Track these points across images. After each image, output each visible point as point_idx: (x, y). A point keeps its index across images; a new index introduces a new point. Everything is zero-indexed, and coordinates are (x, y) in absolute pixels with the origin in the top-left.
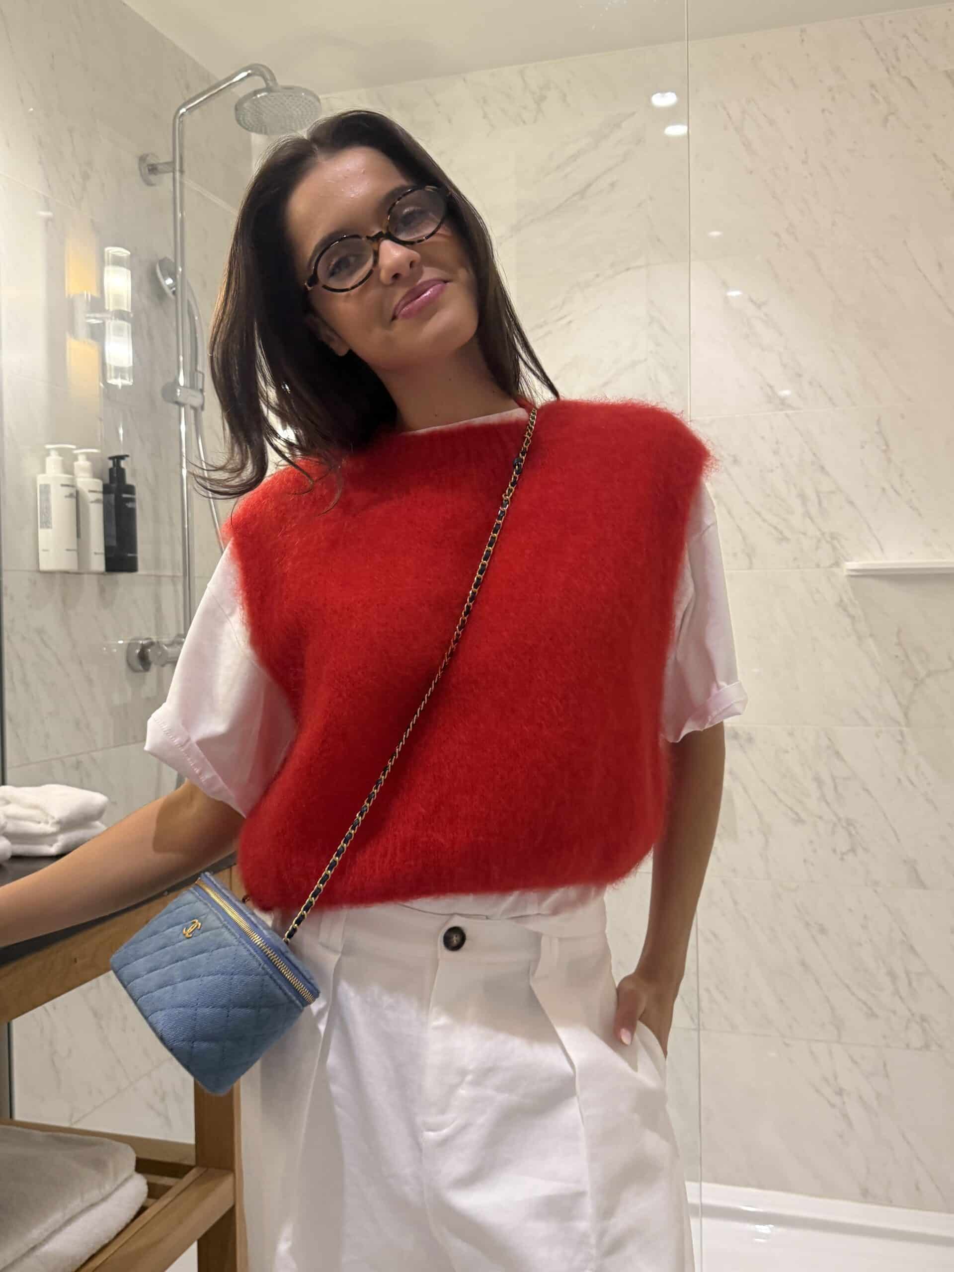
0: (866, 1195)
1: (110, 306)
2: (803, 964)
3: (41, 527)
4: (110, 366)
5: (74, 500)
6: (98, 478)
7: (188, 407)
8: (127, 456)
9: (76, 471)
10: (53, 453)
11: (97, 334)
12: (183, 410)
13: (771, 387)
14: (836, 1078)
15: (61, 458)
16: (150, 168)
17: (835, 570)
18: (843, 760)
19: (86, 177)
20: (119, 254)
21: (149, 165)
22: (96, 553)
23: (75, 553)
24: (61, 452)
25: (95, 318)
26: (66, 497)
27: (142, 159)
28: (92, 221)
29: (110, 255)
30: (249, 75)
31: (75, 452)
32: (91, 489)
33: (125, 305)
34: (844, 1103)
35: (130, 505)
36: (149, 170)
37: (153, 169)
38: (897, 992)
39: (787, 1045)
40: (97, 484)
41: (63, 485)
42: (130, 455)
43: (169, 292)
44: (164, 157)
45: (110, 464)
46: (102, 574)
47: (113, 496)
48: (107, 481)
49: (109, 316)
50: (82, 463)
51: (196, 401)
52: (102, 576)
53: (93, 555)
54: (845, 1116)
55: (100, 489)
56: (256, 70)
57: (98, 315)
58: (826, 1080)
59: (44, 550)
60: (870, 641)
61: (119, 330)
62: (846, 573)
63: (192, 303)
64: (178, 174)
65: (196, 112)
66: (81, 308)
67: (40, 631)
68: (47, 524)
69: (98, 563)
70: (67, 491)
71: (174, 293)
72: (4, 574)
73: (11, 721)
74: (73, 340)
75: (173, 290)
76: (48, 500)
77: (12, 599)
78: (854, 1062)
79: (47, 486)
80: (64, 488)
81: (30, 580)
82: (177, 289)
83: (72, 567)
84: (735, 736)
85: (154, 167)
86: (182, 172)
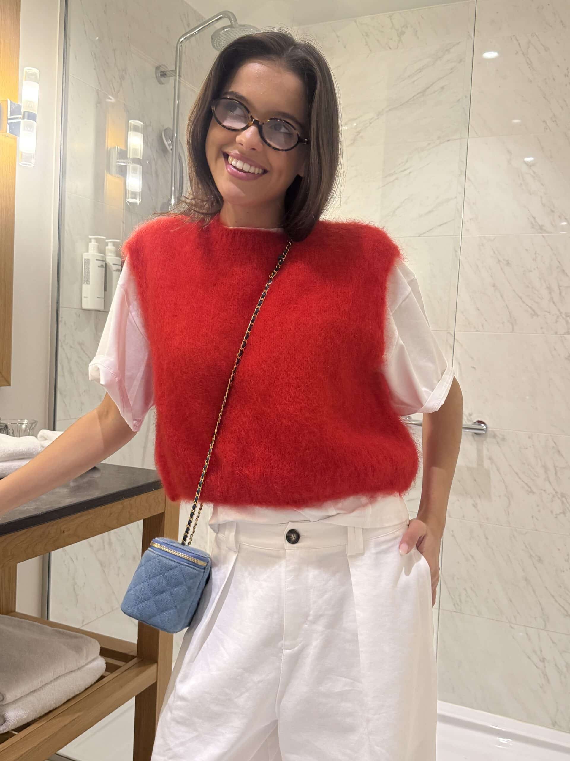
1: (130, 155)
2: (526, 580)
3: (84, 283)
4: (129, 191)
5: (104, 269)
6: (119, 257)
9: (107, 252)
10: (93, 240)
11: (123, 171)
13: (534, 218)
14: (541, 651)
15: (98, 244)
16: (162, 73)
17: (567, 336)
18: (562, 456)
19: (122, 78)
20: (137, 125)
23: (103, 300)
24: (97, 240)
25: (124, 162)
26: (99, 267)
27: (157, 68)
28: (124, 104)
29: (132, 125)
30: (221, 18)
31: (107, 241)
32: (114, 263)
33: (139, 156)
34: (545, 667)
36: (161, 75)
39: (512, 628)
40: (118, 260)
41: (97, 260)
43: (169, 148)
44: (170, 67)
49: (129, 161)
50: (110, 247)
54: (545, 675)
56: (226, 15)
57: (125, 161)
58: (535, 652)
59: (85, 297)
61: (135, 170)
64: (177, 77)
65: (193, 39)
66: (114, 155)
67: (80, 344)
68: (87, 282)
70: (100, 263)
71: (172, 149)
72: (61, 309)
73: (61, 393)
74: (108, 175)
75: (171, 147)
76: (88, 268)
77: (65, 324)
78: (553, 642)
79: (88, 260)
80: (99, 261)
81: (76, 313)
82: (173, 147)
83: (102, 308)
84: (495, 436)
85: (164, 73)
86: (180, 76)
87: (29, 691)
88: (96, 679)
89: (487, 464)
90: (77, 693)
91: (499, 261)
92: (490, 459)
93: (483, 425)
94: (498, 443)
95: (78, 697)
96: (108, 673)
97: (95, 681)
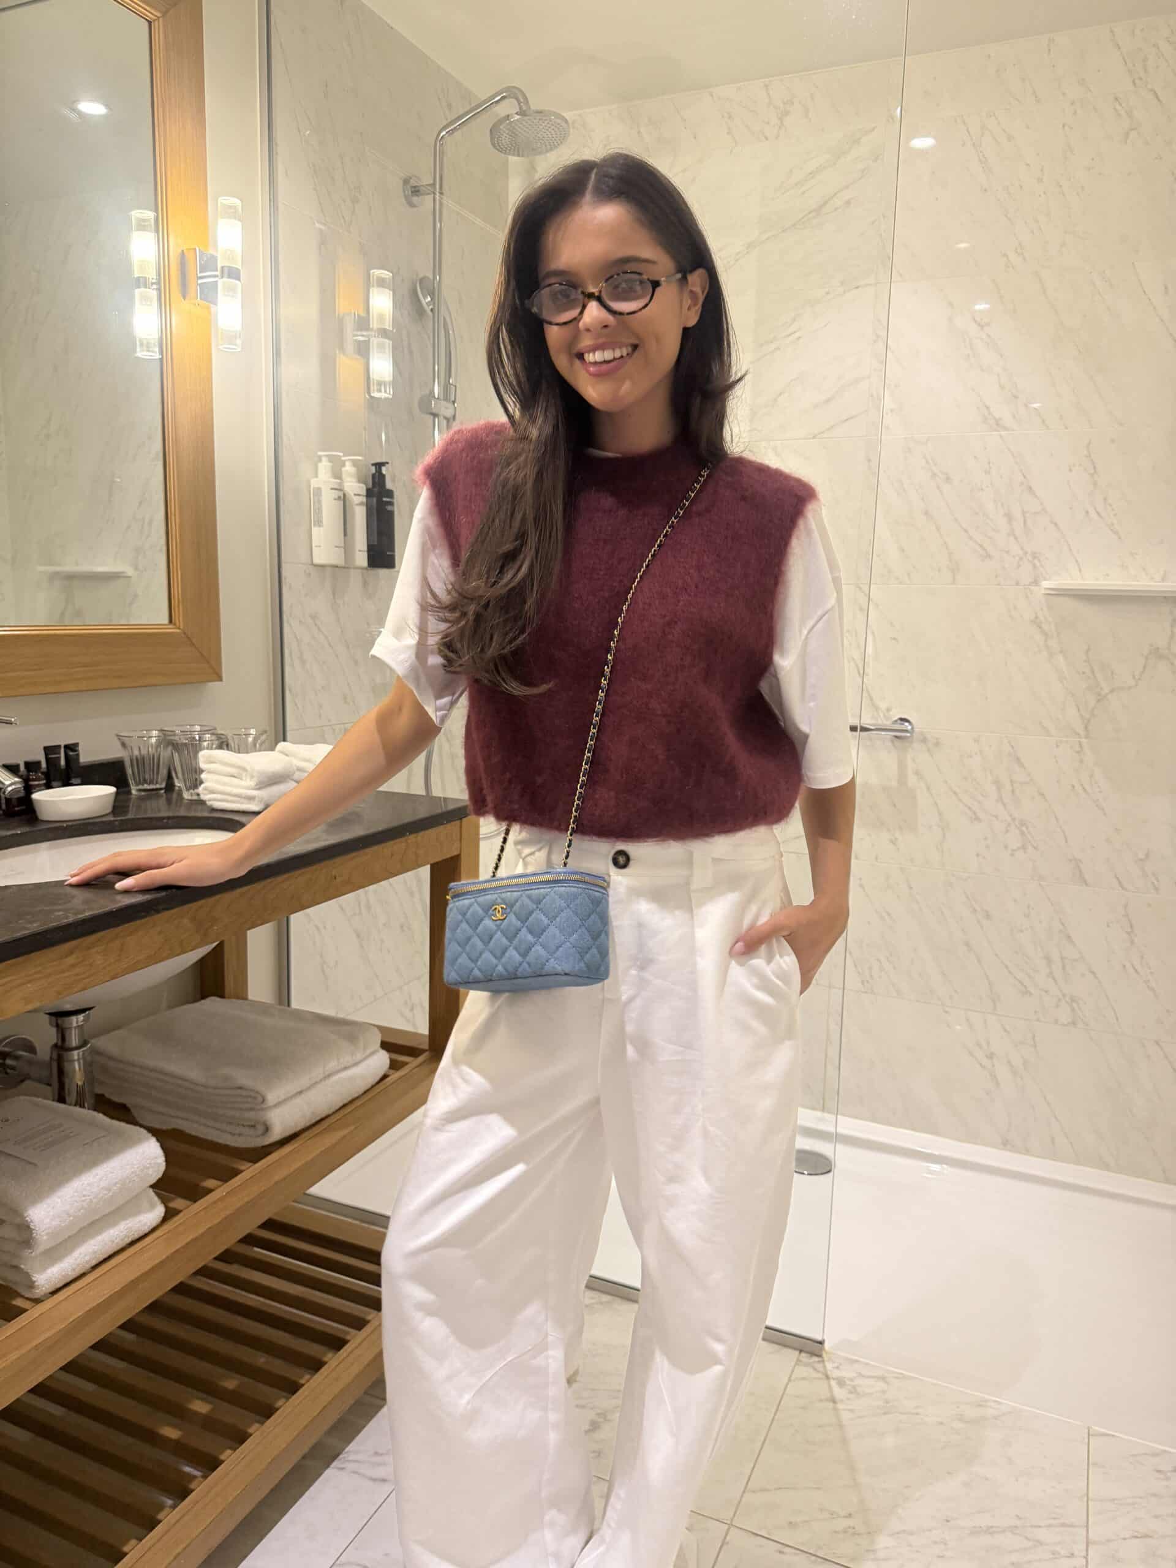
0: (1006, 1144)
1: (374, 324)
2: (967, 944)
3: (314, 525)
4: (373, 379)
5: (342, 502)
6: (362, 483)
7: (441, 418)
8: (387, 463)
9: (344, 476)
10: (324, 459)
11: (363, 350)
12: (437, 420)
13: (988, 408)
14: (988, 1043)
15: (331, 464)
16: (413, 189)
17: (1032, 588)
18: (1021, 765)
19: (355, 201)
20: (383, 276)
21: (412, 187)
22: (360, 551)
23: (343, 550)
24: (331, 459)
25: (363, 336)
26: (335, 499)
27: (406, 182)
28: (360, 243)
29: (375, 277)
30: (503, 98)
31: (343, 458)
32: (356, 493)
33: (387, 324)
34: (993, 1066)
35: (389, 508)
36: (412, 192)
37: (416, 191)
38: (1051, 974)
39: (946, 1012)
40: (362, 489)
41: (332, 489)
42: (390, 462)
43: (428, 309)
44: (427, 180)
45: (373, 469)
46: (366, 569)
47: (375, 500)
48: (370, 485)
49: (373, 333)
50: (349, 468)
51: (449, 413)
52: (365, 571)
53: (358, 552)
54: (994, 1077)
55: (364, 492)
56: (512, 93)
57: (364, 333)
58: (979, 1045)
59: (316, 546)
60: (1061, 658)
61: (381, 347)
62: (1043, 592)
63: (448, 319)
64: (438, 194)
65: (458, 134)
66: (349, 326)
67: (314, 617)
68: (319, 523)
69: (361, 558)
70: (336, 494)
71: (432, 310)
72: (284, 565)
73: (290, 690)
74: (342, 356)
75: (431, 307)
76: (320, 502)
77: (290, 587)
78: (1005, 1031)
79: (319, 489)
80: (333, 491)
81: (305, 571)
82: (434, 306)
83: (340, 562)
84: (924, 740)
85: (417, 189)
86: (441, 193)
87: (295, 1092)
88: (377, 1079)
89: (912, 780)
90: (356, 1095)
91: (934, 475)
92: (917, 773)
93: (907, 724)
94: (929, 750)
95: (357, 1101)
96: (392, 1071)
97: (377, 1081)
